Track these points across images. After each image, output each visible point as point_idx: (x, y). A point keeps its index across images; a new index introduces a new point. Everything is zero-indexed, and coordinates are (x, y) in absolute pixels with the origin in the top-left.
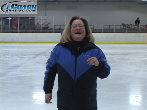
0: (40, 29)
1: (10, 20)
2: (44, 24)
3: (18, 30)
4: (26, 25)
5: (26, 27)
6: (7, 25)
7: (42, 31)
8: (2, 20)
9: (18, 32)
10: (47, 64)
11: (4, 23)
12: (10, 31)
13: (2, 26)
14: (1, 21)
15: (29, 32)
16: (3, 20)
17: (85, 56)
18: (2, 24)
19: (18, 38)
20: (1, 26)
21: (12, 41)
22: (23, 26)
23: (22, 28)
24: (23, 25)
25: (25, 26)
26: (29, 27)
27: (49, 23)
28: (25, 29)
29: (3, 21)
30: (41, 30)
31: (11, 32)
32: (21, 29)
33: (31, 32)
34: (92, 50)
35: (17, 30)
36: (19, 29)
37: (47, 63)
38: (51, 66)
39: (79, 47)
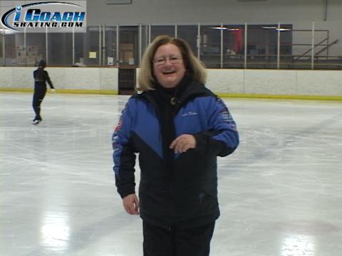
0: (307, 58)
1: (222, 31)
2: (319, 45)
3: (244, 60)
4: (267, 48)
5: (267, 53)
6: (214, 46)
7: (312, 64)
8: (201, 34)
9: (245, 66)
10: (115, 138)
11: (205, 42)
12: (222, 63)
13: (202, 49)
14: (199, 36)
15: (276, 69)
16: (206, 33)
17: (186, 115)
18: (202, 44)
19: (244, 83)
20: (199, 50)
21: (226, 91)
22: (259, 50)
23: (255, 57)
24: (258, 47)
25: (263, 51)
26: (276, 54)
27: (335, 42)
28: (264, 57)
29: (205, 36)
30: (310, 60)
31: (226, 67)
32: (252, 58)
33: (281, 69)
34: (197, 99)
35: (241, 63)
36: (248, 57)
37: (115, 135)
38: (125, 140)
39: (173, 99)
